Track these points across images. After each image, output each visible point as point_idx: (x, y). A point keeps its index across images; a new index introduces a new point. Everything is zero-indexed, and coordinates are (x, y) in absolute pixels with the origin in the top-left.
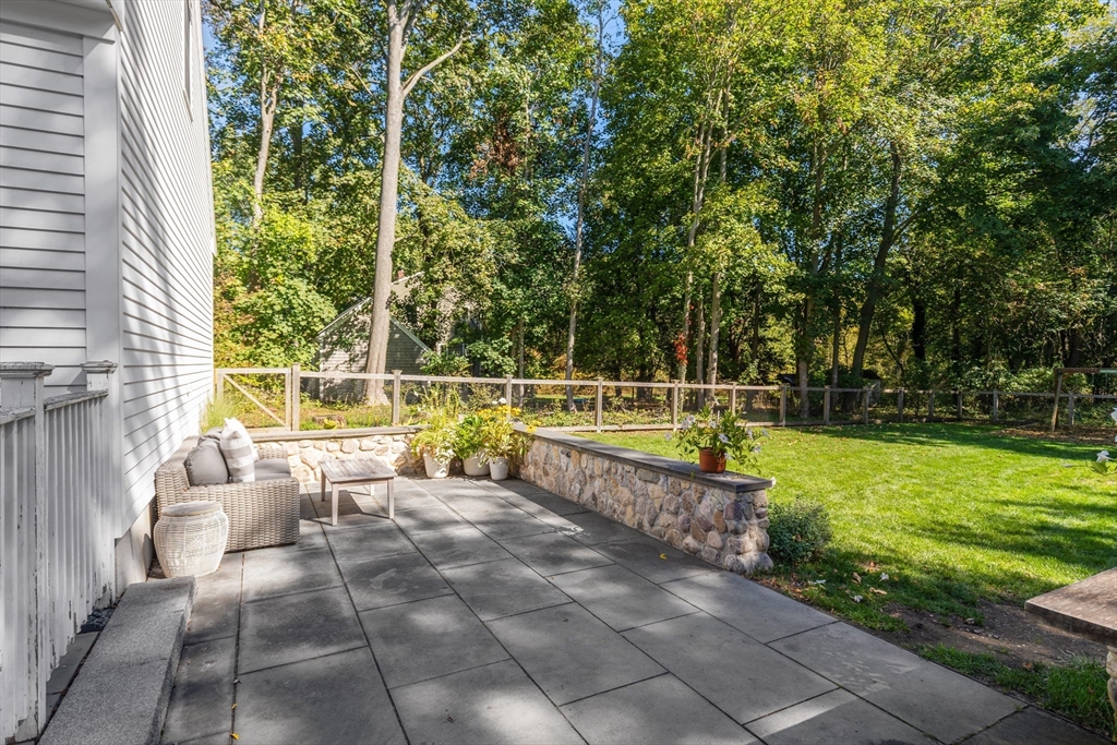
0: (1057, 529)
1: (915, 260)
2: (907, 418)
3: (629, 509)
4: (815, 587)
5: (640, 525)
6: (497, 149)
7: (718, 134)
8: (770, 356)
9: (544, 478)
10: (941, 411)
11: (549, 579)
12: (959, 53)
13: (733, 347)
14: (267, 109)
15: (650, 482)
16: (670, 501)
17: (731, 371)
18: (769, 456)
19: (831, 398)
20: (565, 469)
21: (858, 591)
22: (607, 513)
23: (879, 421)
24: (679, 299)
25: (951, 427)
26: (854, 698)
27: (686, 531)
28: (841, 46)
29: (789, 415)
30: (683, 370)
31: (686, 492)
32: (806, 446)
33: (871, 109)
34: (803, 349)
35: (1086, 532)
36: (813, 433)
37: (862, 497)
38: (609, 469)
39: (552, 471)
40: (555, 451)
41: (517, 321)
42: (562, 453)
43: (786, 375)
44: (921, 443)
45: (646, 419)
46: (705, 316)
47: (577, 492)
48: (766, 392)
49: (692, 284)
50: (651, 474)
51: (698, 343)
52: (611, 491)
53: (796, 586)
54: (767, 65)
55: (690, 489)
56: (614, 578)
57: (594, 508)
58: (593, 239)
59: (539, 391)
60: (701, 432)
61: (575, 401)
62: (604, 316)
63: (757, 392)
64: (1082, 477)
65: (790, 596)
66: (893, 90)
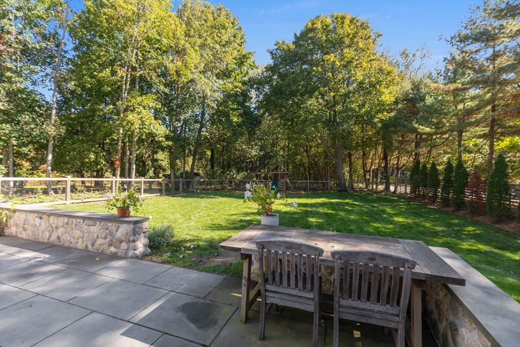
0: (245, 221)
1: (211, 135)
2: (208, 190)
3: (80, 240)
4: (166, 256)
5: (86, 247)
7: (134, 69)
8: (160, 167)
9: (23, 233)
10: (218, 187)
11: (22, 287)
12: (223, 66)
13: (144, 163)
15: (92, 225)
16: (102, 233)
17: (141, 173)
18: (157, 207)
19: (183, 183)
20: (38, 225)
21: (182, 254)
22: (66, 245)
23: (199, 191)
24: (116, 140)
25: (221, 191)
26: (174, 293)
27: (110, 245)
28: (184, 50)
29: (166, 190)
30: (118, 172)
31: (110, 228)
32: (172, 202)
33: (195, 77)
34: (172, 164)
35: (251, 220)
36: (175, 197)
37: (190, 219)
38: (68, 222)
39: (29, 228)
40: (31, 217)
41: (7, 143)
42: (36, 217)
43: (167, 175)
44: (211, 198)
45: (98, 196)
46: (129, 148)
47: (47, 237)
48: (158, 181)
49: (122, 134)
50: (92, 222)
51: (126, 160)
52: (69, 233)
53: (159, 258)
54: (156, 46)
55: (112, 226)
56: (67, 276)
57: (59, 243)
58: (64, 104)
59: (27, 184)
60: (117, 200)
61: (53, 189)
62: (72, 145)
63: (154, 181)
64: (251, 205)
65: (156, 262)
66: (204, 72)
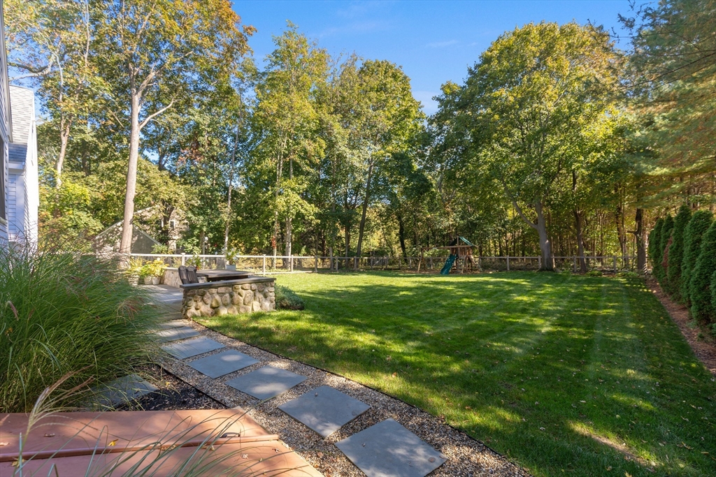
6: (192, 152)
7: (286, 155)
14: (64, 135)
30: (275, 250)
34: (330, 242)
49: (278, 216)
63: (304, 259)
